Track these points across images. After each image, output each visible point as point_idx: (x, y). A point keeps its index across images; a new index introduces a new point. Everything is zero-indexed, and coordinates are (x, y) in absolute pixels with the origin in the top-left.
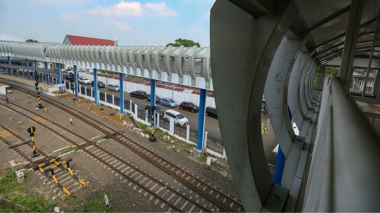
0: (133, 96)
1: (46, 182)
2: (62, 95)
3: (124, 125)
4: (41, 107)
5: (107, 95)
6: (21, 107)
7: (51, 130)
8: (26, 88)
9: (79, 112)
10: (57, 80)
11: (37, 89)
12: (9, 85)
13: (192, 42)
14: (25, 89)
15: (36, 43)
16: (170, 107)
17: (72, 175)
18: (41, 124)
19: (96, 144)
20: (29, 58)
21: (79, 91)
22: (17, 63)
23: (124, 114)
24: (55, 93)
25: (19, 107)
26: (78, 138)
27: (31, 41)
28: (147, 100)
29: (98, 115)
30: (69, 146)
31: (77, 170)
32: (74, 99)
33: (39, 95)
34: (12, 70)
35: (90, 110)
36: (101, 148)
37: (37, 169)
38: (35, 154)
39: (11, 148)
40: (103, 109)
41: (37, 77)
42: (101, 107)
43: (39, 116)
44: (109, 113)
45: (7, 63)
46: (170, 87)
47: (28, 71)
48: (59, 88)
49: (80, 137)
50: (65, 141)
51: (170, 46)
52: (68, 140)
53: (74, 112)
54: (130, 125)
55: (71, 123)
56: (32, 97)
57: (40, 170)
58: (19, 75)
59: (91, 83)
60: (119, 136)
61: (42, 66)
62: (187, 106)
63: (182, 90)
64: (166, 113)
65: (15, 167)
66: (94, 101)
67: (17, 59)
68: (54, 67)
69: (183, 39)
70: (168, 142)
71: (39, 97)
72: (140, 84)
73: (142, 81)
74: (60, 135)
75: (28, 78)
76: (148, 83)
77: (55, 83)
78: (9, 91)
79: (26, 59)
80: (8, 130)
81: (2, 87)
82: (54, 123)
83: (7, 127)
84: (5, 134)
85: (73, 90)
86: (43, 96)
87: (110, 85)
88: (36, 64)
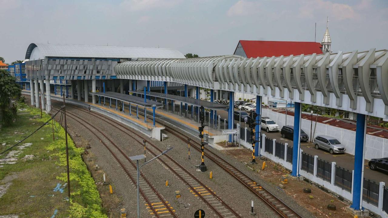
0: (376, 170)
2: (233, 150)
4: (204, 168)
5: (319, 161)
6: (178, 165)
8: (184, 132)
9: (263, 189)
10: (225, 122)
11: (201, 136)
12: (165, 126)
14: (182, 135)
15: (196, 59)
18: (205, 201)
20: (191, 83)
21: (261, 147)
22: (174, 91)
23: (363, 212)
24: (222, 144)
25: (176, 163)
27: (189, 56)
29: (300, 203)
32: (254, 161)
33: (203, 148)
34: (167, 103)
35: (284, 188)
40: (309, 192)
41: (202, 116)
42: (307, 186)
43: (202, 184)
44: (326, 204)
45: (163, 92)
47: (186, 104)
48: (228, 136)
53: (254, 186)
55: (252, 212)
56: (192, 148)
58: (176, 110)
59: (280, 130)
61: (203, 96)
66: (291, 170)
67: (174, 86)
68: (219, 99)
71: (203, 150)
75: (186, 117)
77: (222, 128)
78: (165, 135)
79: (186, 85)
80: (164, 202)
81: (157, 128)
82: (223, 203)
83: (163, 197)
84: (161, 208)
85: (254, 143)
86: (206, 149)
87: (319, 138)
88: (198, 94)
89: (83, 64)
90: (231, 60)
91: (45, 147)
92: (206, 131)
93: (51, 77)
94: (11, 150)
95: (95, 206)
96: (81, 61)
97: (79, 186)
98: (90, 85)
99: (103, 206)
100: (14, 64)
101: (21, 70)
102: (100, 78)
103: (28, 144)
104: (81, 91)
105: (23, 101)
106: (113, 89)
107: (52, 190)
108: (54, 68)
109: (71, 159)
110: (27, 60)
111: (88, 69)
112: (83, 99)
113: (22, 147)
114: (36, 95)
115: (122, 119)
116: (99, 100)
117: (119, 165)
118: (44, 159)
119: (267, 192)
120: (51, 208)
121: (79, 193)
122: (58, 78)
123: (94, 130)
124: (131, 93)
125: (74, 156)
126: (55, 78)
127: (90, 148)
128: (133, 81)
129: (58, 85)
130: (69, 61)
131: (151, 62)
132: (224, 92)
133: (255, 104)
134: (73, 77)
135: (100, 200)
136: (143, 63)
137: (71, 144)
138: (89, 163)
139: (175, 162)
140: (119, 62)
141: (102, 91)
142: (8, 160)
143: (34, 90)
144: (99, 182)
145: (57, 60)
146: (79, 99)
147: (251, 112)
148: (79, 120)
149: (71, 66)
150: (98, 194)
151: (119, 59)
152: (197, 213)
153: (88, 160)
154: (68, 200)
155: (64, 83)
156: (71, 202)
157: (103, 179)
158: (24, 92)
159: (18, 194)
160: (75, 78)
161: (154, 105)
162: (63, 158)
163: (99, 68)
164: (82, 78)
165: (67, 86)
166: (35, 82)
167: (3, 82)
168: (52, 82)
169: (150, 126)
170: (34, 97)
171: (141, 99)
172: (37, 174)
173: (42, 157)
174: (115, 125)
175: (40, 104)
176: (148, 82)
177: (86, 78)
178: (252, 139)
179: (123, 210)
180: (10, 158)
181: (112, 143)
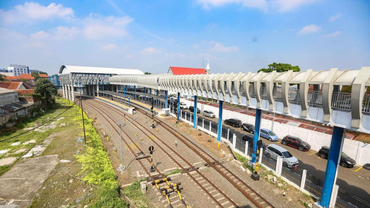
0: (227, 124)
1: (161, 200)
2: (167, 118)
3: (223, 154)
4: (154, 127)
5: (205, 122)
6: (141, 126)
7: (162, 149)
9: (181, 135)
10: (164, 105)
11: (152, 112)
12: (135, 107)
13: (290, 66)
14: (143, 111)
16: (270, 140)
17: (181, 199)
18: (154, 142)
19: (198, 170)
20: (147, 86)
21: (180, 116)
22: (139, 90)
23: (221, 142)
24: (162, 115)
26: (183, 161)
28: (242, 129)
29: (197, 140)
30: (176, 167)
31: (184, 195)
32: (177, 122)
35: (190, 134)
36: (203, 176)
37: (154, 184)
38: (153, 169)
39: (137, 159)
40: (201, 135)
41: (153, 102)
42: (200, 133)
43: (153, 134)
44: (207, 140)
45: (134, 91)
46: (269, 117)
47: (145, 96)
48: (165, 111)
49: (184, 160)
50: (172, 162)
51: (261, 72)
52: (175, 161)
53: (177, 134)
54: (228, 155)
55: (176, 145)
56: (148, 117)
57: (156, 186)
58: (140, 100)
59: (189, 108)
60: (219, 166)
61: (153, 93)
62: (293, 142)
63: (285, 122)
64: (268, 148)
65: (140, 177)
66: (193, 126)
67: (139, 88)
69: (278, 63)
70: (274, 184)
71: (153, 118)
72: (234, 112)
73: (236, 109)
74: (168, 155)
75: (145, 103)
76: (244, 111)
77: (162, 107)
78: (134, 112)
79: (145, 87)
80: (135, 144)
81: (131, 108)
82: (163, 142)
83: (134, 141)
84: (133, 146)
85: (177, 114)
86: (155, 118)
87: (205, 111)
88: (151, 91)
89: (92, 76)
90: (166, 76)
91: (72, 119)
92: (155, 109)
93: (74, 83)
94: (53, 121)
95: (100, 147)
96: (90, 75)
97: (90, 138)
98: (96, 87)
99: (104, 147)
100: (53, 76)
101: (57, 79)
102: (101, 84)
103: (62, 118)
104: (91, 90)
105: (59, 96)
106: (108, 89)
107: (76, 141)
108: (76, 78)
109: (86, 125)
110: (61, 74)
111: (94, 79)
112: (92, 94)
113: (58, 120)
114: (66, 93)
115: (113, 104)
116: (101, 95)
117: (112, 127)
118: (71, 125)
119: (183, 136)
120: (76, 149)
121: (91, 141)
122: (78, 83)
123: (98, 110)
124: (117, 91)
125: (88, 123)
126: (76, 83)
127: (96, 119)
128: (118, 85)
129: (78, 87)
130: (84, 75)
131: (127, 76)
132: (163, 91)
133: (177, 96)
134: (87, 83)
135: (102, 144)
136: (123, 76)
137: (86, 117)
138: (96, 127)
139: (140, 124)
140: (111, 76)
141: (102, 90)
142: (51, 126)
143: (65, 90)
144: (101, 135)
145: (77, 74)
146: (90, 94)
147: (176, 100)
148: (90, 105)
149: (85, 77)
150: (101, 142)
151: (111, 74)
152: (150, 147)
153: (95, 125)
154: (85, 145)
155: (82, 86)
156: (87, 147)
157: (103, 134)
158: (59, 91)
159: (57, 144)
160: (88, 84)
161: (129, 97)
162: (81, 125)
163: (100, 79)
164: (91, 84)
165: (83, 88)
166: (66, 86)
167: (46, 85)
168: (75, 86)
169: (127, 107)
170: (65, 93)
171: (122, 94)
172: (68, 133)
173: (70, 125)
174: (110, 107)
175: (68, 97)
176: (126, 86)
177: (94, 84)
178: (176, 113)
179: (114, 149)
180: (52, 125)
181: (108, 116)
